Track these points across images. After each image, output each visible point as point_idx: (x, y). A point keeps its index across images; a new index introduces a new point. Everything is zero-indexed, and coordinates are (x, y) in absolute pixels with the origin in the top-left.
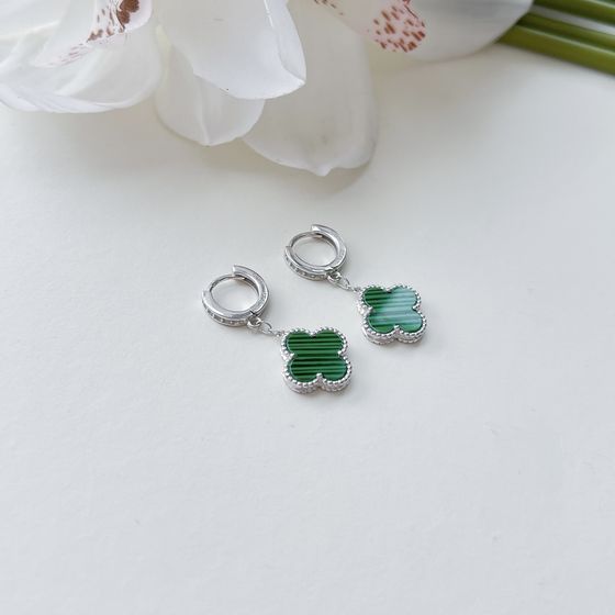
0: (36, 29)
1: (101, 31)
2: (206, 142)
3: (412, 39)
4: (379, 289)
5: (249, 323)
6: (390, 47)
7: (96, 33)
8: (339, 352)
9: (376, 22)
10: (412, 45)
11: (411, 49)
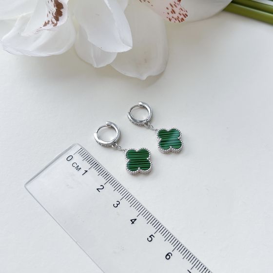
0: (24, 14)
1: (49, 21)
2: (95, 66)
3: (182, 16)
4: (165, 130)
5: (112, 146)
6: (173, 20)
7: (47, 22)
8: (147, 158)
9: (167, 8)
10: (182, 19)
11: (182, 21)
